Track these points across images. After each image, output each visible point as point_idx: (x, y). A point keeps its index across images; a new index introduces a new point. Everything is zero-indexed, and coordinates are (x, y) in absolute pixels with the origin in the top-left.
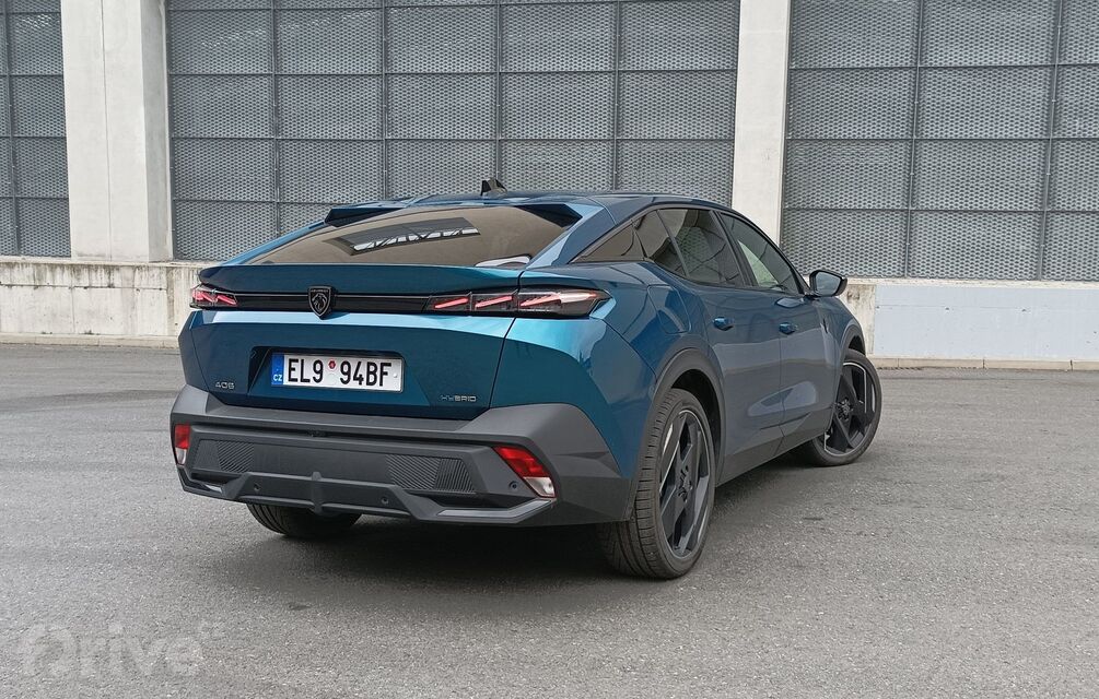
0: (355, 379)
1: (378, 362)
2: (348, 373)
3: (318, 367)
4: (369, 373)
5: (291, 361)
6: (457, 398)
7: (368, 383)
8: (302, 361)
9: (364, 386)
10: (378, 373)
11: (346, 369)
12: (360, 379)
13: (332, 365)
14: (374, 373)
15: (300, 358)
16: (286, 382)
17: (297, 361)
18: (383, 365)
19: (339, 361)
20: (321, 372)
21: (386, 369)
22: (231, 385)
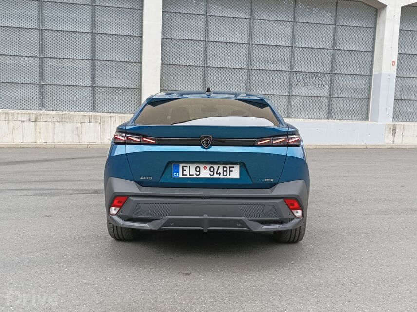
0: (217, 173)
1: (228, 166)
2: (213, 171)
3: (198, 169)
4: (223, 171)
5: (183, 167)
6: (266, 180)
7: (223, 175)
8: (189, 167)
9: (221, 176)
10: (228, 171)
11: (212, 169)
12: (220, 174)
13: (205, 168)
14: (226, 171)
15: (188, 165)
16: (181, 176)
17: (186, 167)
18: (230, 167)
19: (208, 166)
20: (199, 171)
21: (231, 169)
22: (150, 178)
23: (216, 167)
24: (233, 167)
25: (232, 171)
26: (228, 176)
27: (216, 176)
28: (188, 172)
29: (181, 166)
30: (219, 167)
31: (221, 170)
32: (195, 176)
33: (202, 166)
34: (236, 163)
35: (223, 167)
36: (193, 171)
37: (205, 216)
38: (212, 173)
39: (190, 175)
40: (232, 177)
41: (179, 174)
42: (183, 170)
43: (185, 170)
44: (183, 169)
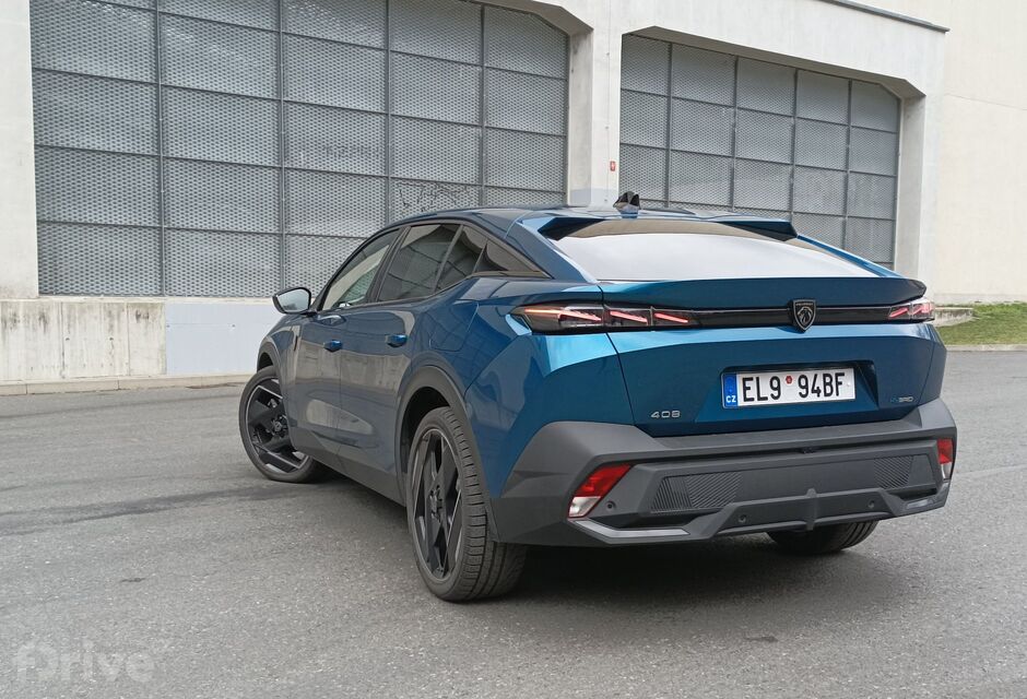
0: (813, 391)
1: (833, 372)
2: (806, 387)
3: (775, 384)
4: (825, 384)
5: (745, 380)
6: (901, 400)
7: (826, 395)
8: (758, 379)
9: (822, 398)
10: (834, 384)
11: (803, 383)
12: (818, 392)
13: (789, 380)
14: (830, 384)
15: (754, 376)
16: (741, 403)
17: (751, 379)
18: (837, 375)
19: (795, 376)
20: (778, 389)
21: (840, 378)
22: (676, 414)
23: (810, 375)
24: (843, 374)
25: (841, 383)
26: (834, 398)
27: (812, 398)
28: (754, 392)
29: (739, 378)
30: (816, 376)
31: (820, 384)
32: (771, 401)
33: (782, 376)
34: (847, 365)
35: (825, 376)
36: (766, 391)
37: (811, 494)
38: (804, 392)
39: (760, 399)
40: (842, 397)
41: (736, 399)
42: (746, 389)
43: (749, 388)
44: (744, 384)
